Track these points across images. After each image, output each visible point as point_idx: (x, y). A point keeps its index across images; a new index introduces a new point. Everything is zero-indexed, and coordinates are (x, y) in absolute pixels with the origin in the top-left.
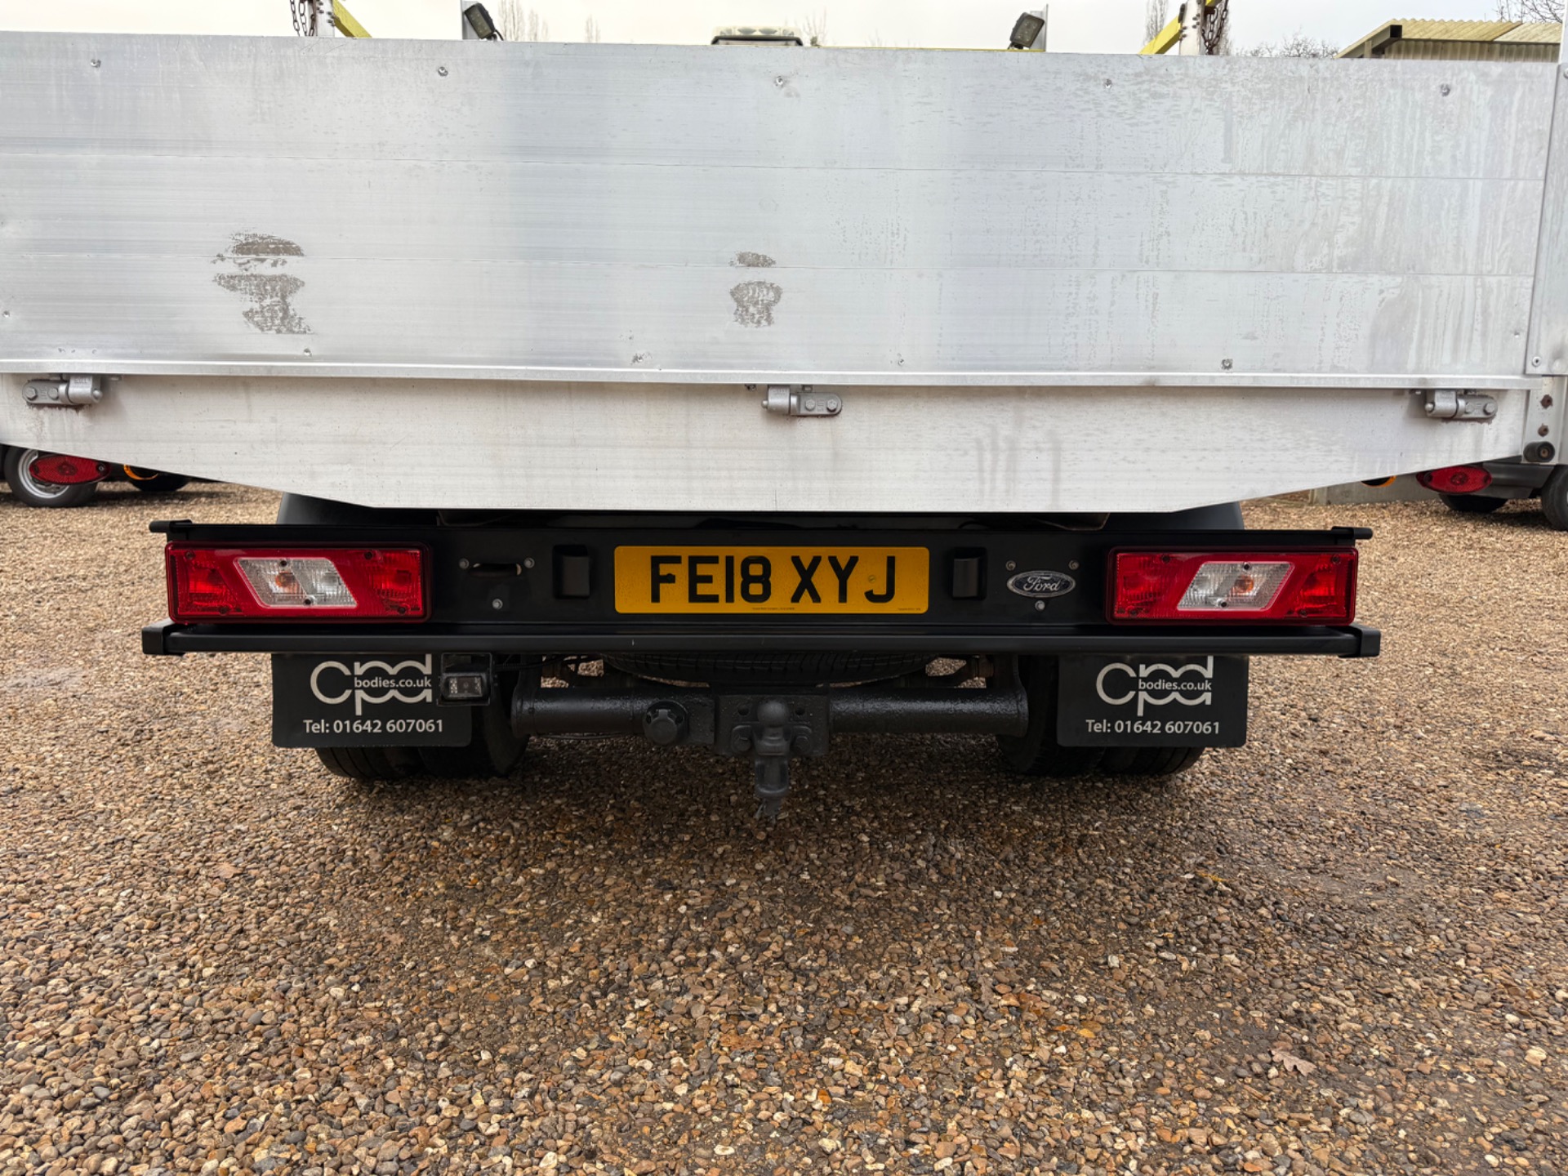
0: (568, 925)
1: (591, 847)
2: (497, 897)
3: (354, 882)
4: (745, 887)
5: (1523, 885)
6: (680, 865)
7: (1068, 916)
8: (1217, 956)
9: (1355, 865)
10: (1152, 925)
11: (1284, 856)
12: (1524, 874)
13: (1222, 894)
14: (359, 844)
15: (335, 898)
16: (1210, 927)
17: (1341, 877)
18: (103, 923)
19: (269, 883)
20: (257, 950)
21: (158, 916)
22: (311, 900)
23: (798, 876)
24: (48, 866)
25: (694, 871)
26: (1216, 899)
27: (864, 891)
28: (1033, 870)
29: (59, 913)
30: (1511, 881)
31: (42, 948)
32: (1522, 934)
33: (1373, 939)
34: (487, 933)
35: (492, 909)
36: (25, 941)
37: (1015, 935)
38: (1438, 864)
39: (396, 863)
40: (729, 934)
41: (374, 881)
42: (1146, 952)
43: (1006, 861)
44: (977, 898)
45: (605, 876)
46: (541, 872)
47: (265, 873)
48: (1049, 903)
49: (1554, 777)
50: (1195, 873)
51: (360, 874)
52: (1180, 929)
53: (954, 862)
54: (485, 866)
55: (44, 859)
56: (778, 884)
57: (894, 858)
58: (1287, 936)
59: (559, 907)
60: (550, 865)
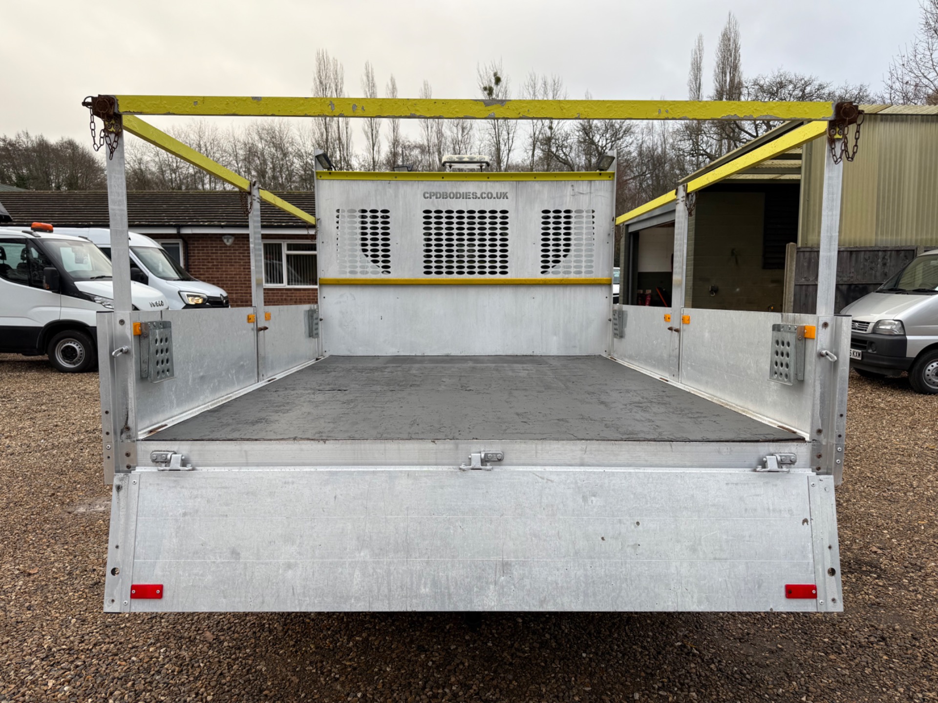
0: (376, 672)
1: (384, 624)
2: (340, 654)
3: (271, 644)
4: (460, 650)
5: (844, 651)
6: (428, 636)
7: (617, 668)
8: (687, 693)
9: (763, 637)
10: (657, 674)
11: (728, 631)
12: (847, 644)
13: (694, 655)
14: (271, 620)
15: (263, 654)
16: (686, 676)
17: (755, 645)
18: (156, 669)
19: (230, 644)
20: (230, 685)
21: (181, 665)
22: (252, 655)
23: (486, 644)
24: (122, 633)
25: (435, 640)
26: (691, 658)
27: (519, 654)
28: (602, 640)
29: (133, 662)
30: (839, 648)
31: (130, 683)
32: (838, 681)
33: (764, 684)
34: (337, 676)
35: (338, 662)
36: (121, 679)
37: (591, 680)
38: (805, 637)
39: (290, 632)
40: (453, 679)
41: (280, 643)
42: (652, 691)
43: (590, 634)
44: (574, 657)
45: (391, 642)
46: (361, 639)
47: (228, 638)
48: (609, 661)
49: (876, 579)
50: (682, 642)
51: (273, 639)
52: (671, 677)
53: (564, 635)
54: (334, 635)
55: (120, 628)
56: (476, 649)
57: (534, 633)
58: (722, 682)
59: (371, 661)
60: (364, 635)
